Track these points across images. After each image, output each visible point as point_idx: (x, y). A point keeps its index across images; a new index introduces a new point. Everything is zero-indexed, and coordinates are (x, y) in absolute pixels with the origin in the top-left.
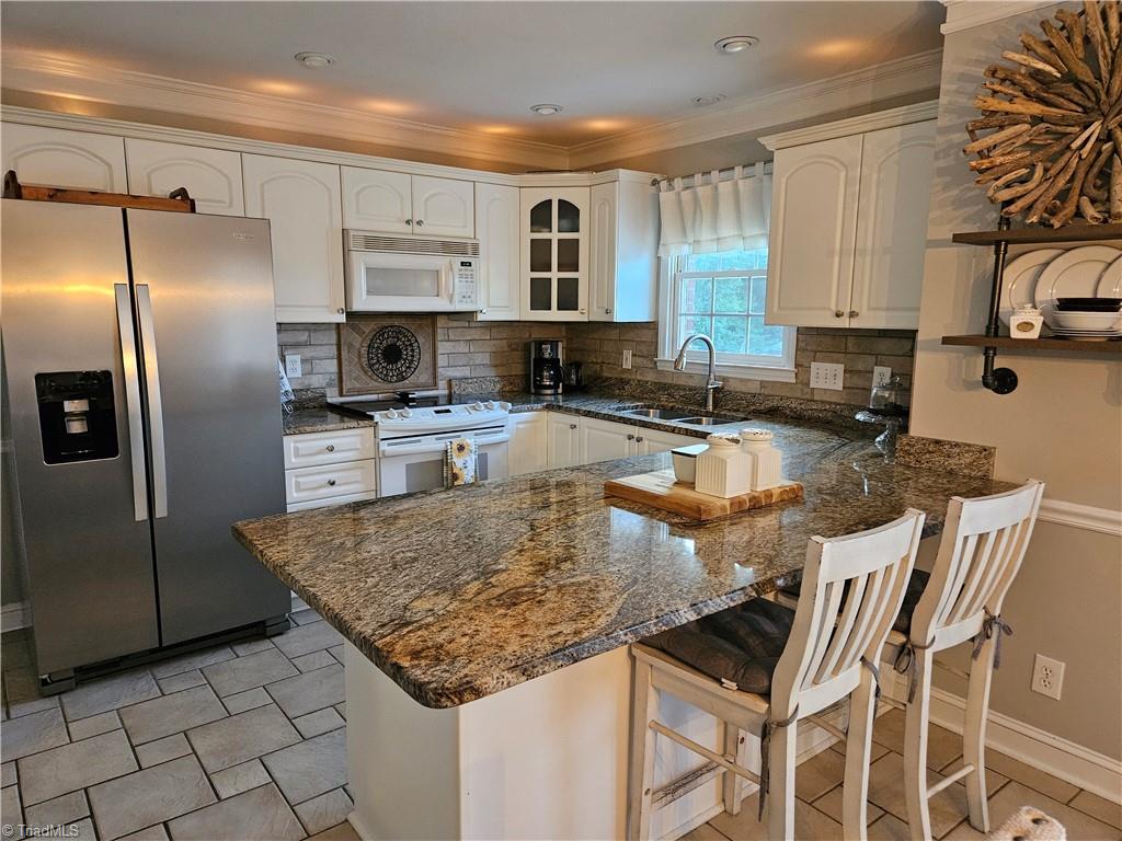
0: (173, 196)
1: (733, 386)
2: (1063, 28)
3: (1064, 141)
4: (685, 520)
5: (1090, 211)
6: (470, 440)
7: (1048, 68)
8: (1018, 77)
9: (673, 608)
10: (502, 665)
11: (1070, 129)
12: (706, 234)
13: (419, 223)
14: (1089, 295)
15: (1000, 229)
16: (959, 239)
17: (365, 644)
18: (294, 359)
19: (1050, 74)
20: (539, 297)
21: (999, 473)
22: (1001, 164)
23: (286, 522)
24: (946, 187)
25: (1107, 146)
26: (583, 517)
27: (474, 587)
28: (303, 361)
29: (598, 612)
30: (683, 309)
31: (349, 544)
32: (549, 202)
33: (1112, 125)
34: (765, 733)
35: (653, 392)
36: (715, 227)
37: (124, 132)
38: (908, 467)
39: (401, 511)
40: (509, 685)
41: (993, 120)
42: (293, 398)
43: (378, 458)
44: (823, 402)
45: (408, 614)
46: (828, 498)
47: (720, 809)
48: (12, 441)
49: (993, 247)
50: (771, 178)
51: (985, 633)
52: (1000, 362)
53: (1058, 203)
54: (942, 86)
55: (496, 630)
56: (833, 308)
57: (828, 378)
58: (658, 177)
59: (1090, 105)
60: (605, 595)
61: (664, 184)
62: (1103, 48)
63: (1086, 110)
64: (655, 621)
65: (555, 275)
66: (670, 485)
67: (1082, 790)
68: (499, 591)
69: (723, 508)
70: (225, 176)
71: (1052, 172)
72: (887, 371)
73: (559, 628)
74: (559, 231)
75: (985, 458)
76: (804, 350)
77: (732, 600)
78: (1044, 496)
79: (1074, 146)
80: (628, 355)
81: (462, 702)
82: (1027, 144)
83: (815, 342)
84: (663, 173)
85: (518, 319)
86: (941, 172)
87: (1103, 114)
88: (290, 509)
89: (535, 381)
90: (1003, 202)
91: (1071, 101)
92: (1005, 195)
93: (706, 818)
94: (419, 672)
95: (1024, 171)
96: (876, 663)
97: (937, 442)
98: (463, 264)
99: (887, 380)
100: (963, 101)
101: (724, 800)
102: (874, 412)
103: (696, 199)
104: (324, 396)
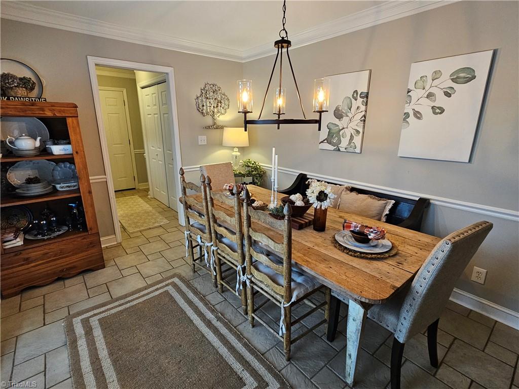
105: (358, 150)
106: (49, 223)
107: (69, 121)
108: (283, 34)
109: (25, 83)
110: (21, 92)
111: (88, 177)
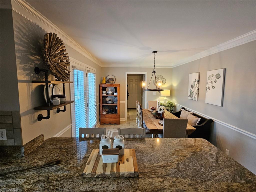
75: (43, 137)
105: (196, 100)
106: (111, 110)
107: (118, 88)
108: (154, 70)
109: (113, 80)
110: (111, 82)
111: (120, 101)
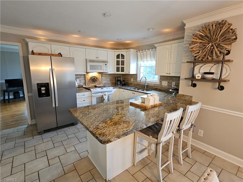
0: (59, 54)
1: (149, 85)
2: (205, 28)
3: (205, 46)
4: (143, 109)
5: (210, 58)
6: (106, 93)
7: (203, 34)
8: (198, 36)
9: (143, 126)
10: (115, 137)
11: (206, 44)
12: (145, 60)
13: (98, 58)
14: (209, 72)
15: (194, 61)
16: (187, 62)
17: (91, 132)
18: (78, 80)
19: (203, 35)
20: (118, 70)
21: (193, 100)
22: (195, 50)
23: (77, 109)
24: (185, 53)
25: (212, 47)
26: (126, 108)
27: (109, 121)
28: (79, 80)
29: (130, 127)
30: (141, 72)
31: (88, 113)
32: (119, 54)
33: (213, 44)
34: (157, 145)
35: (136, 85)
36: (147, 59)
37: (51, 44)
38: (178, 99)
39: (96, 107)
40: (116, 140)
41: (193, 43)
42: (78, 86)
43: (92, 96)
44: (164, 88)
45: (98, 127)
46: (166, 105)
47: (148, 154)
48: (33, 93)
49: (193, 63)
50: (156, 51)
51: (191, 127)
52: (194, 82)
53: (204, 57)
54: (185, 37)
55: (113, 130)
56: (166, 73)
57: (165, 84)
58: (137, 50)
59: (209, 40)
60: (131, 123)
61: (138, 52)
62: (212, 31)
63: (209, 41)
64: (140, 128)
65: (120, 66)
66: (140, 102)
67: (206, 151)
68: (113, 122)
69: (150, 107)
70: (67, 51)
71: (203, 51)
72: (175, 83)
73: (124, 130)
74: (121, 59)
75: (191, 98)
76: (161, 79)
77: (152, 124)
78: (201, 104)
79: (207, 47)
80: (132, 79)
81: (108, 143)
82: (199, 47)
83: (163, 78)
84: (138, 50)
85: (114, 73)
86: (184, 51)
87: (212, 42)
88: (78, 107)
89: (117, 83)
90: (195, 56)
91: (206, 40)
92: (195, 55)
93: (146, 156)
94: (101, 138)
95: (198, 51)
96: (174, 133)
97: (183, 95)
98: (105, 64)
99: (175, 84)
100: (188, 39)
101: (148, 153)
102: (173, 90)
103: (143, 54)
104: (83, 86)
